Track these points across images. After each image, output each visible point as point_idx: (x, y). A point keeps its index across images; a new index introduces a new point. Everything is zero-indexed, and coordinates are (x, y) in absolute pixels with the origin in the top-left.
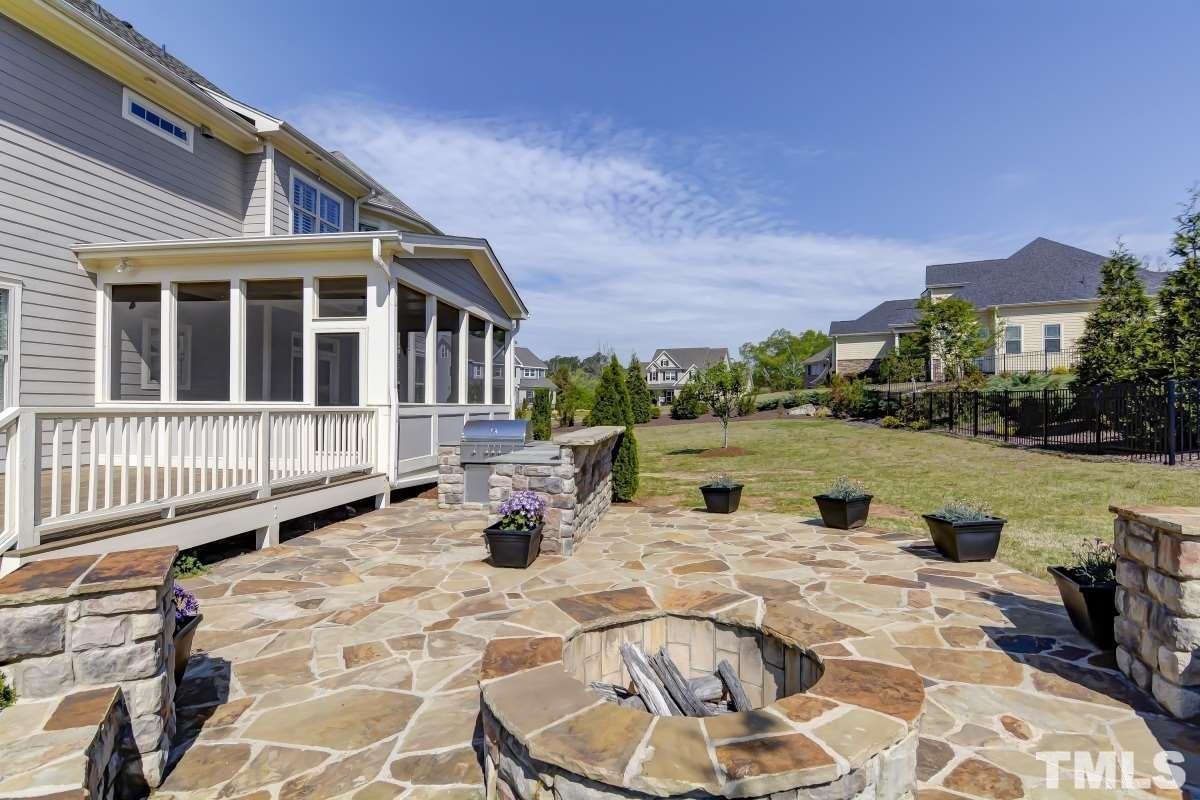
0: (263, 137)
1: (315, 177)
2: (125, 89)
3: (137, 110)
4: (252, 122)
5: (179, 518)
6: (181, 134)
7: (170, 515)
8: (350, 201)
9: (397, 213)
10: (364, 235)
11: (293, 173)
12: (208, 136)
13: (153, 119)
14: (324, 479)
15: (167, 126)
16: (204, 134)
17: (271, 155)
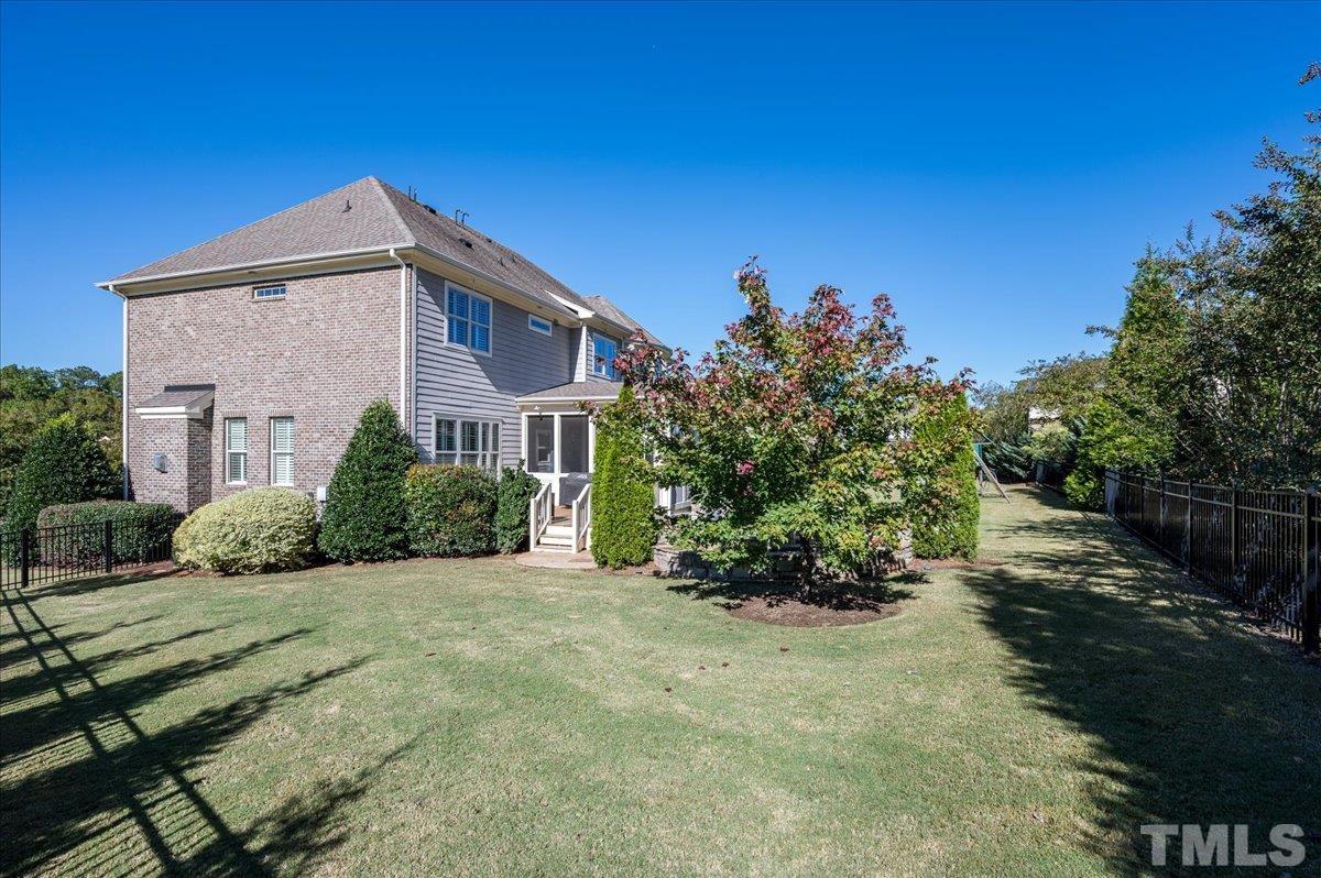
0: (581, 320)
1: (603, 334)
2: (530, 314)
3: (534, 323)
4: (576, 312)
6: (547, 328)
11: (594, 334)
12: (558, 326)
13: (539, 325)
15: (542, 327)
16: (555, 323)
17: (584, 329)
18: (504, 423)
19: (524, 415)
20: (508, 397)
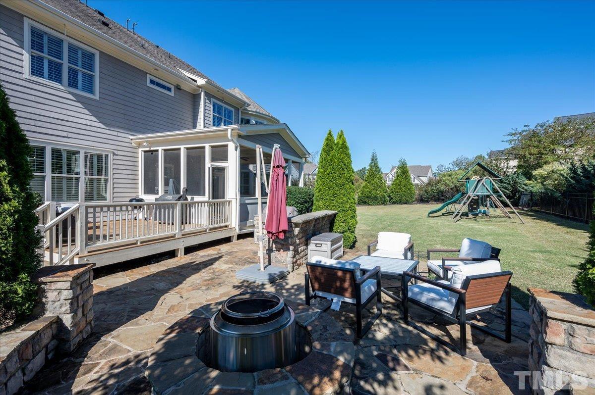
0: (200, 87)
1: (222, 101)
2: (148, 75)
3: (152, 82)
4: (195, 81)
5: (142, 244)
6: (169, 89)
7: (139, 244)
8: (237, 109)
9: (258, 113)
10: (225, 127)
11: (212, 100)
12: (180, 89)
13: (158, 85)
14: (206, 229)
15: (164, 87)
16: (178, 88)
17: (203, 93)
18: (114, 154)
19: (140, 150)
20: (120, 134)
